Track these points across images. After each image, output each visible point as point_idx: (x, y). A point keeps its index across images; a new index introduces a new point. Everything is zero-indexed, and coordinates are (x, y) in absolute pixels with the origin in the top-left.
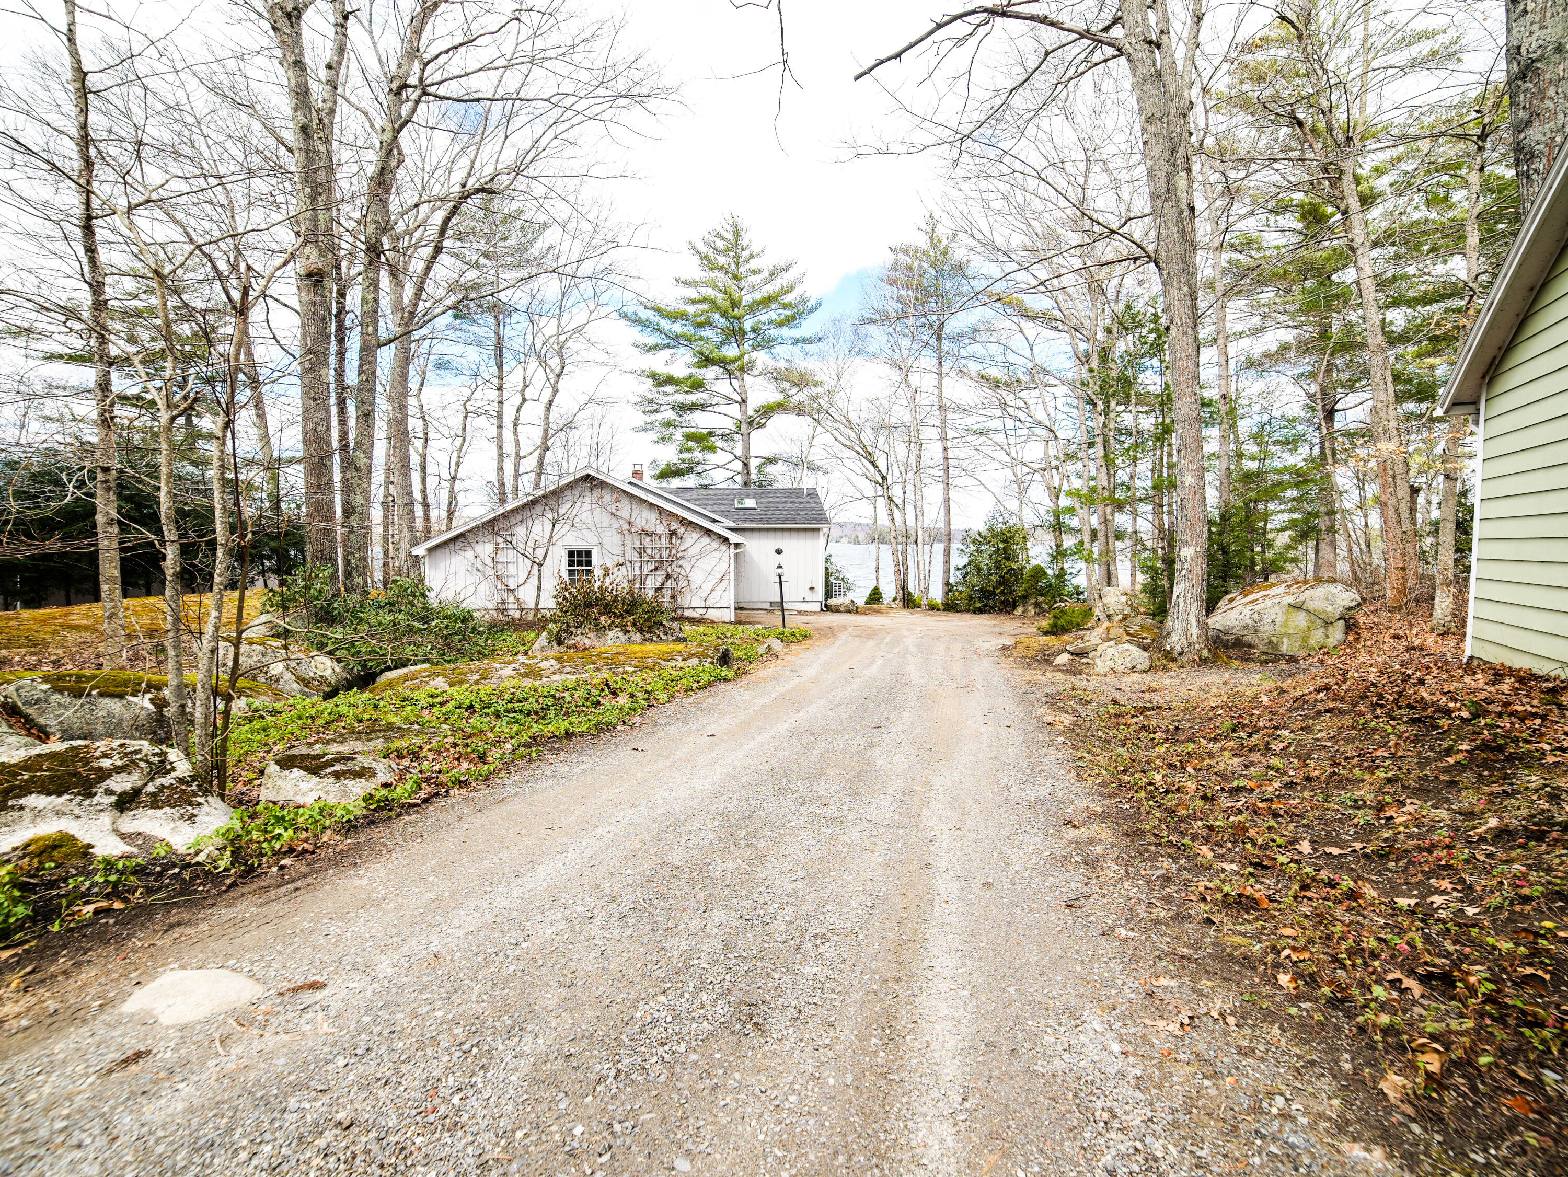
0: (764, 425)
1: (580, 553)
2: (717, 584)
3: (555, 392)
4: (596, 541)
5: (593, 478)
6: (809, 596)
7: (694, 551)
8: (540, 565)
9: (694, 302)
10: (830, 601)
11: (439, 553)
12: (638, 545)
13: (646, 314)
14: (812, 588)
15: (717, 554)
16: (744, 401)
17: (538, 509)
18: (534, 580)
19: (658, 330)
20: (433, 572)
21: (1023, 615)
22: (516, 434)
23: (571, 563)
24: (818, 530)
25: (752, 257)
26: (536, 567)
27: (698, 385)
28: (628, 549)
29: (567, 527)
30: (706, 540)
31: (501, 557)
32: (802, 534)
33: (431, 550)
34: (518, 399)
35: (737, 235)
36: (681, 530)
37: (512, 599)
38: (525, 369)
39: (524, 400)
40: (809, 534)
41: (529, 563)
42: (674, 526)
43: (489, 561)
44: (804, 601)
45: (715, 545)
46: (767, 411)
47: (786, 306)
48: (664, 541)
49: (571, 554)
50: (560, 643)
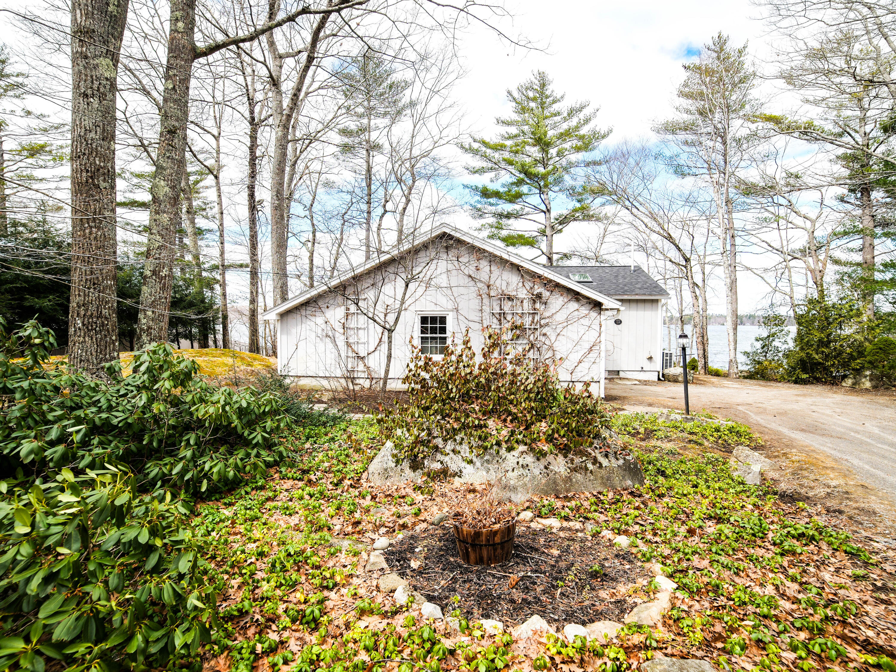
0: (560, 231)
1: (434, 319)
2: (585, 356)
3: (408, 201)
4: (450, 305)
5: (450, 237)
6: (648, 366)
7: (560, 317)
8: (390, 331)
9: (509, 138)
10: (666, 371)
11: (291, 320)
12: (497, 310)
13: (476, 146)
14: (650, 358)
15: (586, 322)
16: (549, 211)
17: (391, 269)
18: (384, 347)
19: (484, 156)
20: (284, 337)
21: (854, 389)
22: (378, 235)
23: (424, 330)
24: (657, 301)
25: (554, 102)
26: (386, 333)
27: (514, 198)
28: (486, 315)
29: (421, 290)
30: (574, 305)
31: (352, 323)
32: (641, 305)
33: (284, 315)
34: (380, 210)
35: (543, 85)
36: (546, 294)
37: (361, 367)
38: (386, 189)
39: (386, 211)
40: (648, 305)
41: (380, 329)
42: (538, 289)
43: (339, 328)
44: (642, 370)
45: (584, 310)
46: (564, 221)
47: (582, 138)
48: (527, 306)
49: (424, 320)
50: (415, 465)
